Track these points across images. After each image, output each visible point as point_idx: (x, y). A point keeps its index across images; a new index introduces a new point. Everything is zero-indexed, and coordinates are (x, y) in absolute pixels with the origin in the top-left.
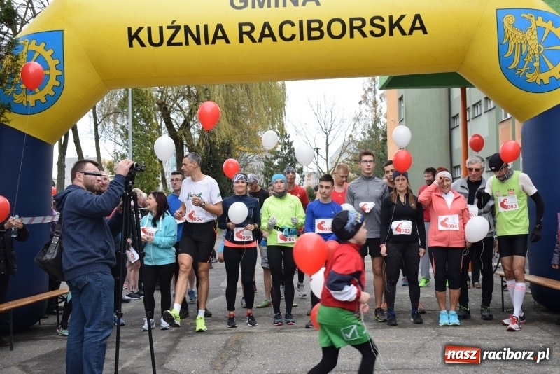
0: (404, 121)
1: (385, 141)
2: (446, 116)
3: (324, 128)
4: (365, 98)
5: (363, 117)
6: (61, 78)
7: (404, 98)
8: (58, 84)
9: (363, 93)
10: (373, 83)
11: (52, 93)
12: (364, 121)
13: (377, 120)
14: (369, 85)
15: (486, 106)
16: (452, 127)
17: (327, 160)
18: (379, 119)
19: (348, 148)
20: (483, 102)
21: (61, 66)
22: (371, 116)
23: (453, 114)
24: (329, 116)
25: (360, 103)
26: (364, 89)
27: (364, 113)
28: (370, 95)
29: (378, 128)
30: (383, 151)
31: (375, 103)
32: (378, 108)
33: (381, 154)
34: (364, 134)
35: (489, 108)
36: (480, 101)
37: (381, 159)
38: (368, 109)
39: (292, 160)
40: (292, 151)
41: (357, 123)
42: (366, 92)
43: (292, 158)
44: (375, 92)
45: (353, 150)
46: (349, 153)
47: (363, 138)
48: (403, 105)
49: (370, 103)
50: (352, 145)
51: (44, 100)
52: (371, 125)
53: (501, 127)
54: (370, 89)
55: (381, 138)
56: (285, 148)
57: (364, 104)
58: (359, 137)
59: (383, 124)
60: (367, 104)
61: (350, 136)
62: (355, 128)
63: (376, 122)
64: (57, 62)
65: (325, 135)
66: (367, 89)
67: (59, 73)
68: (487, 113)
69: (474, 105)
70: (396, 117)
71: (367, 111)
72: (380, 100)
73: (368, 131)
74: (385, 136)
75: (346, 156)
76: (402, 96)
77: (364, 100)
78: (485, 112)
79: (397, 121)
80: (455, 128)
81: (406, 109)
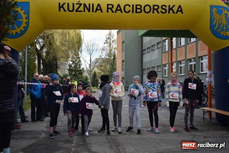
1: (114, 59)
2: (140, 49)
3: (89, 52)
6: (28, 23)
7: (125, 42)
8: (26, 25)
9: (106, 39)
10: (110, 36)
11: (23, 30)
12: (106, 50)
14: (108, 36)
15: (157, 46)
16: (143, 54)
18: (112, 50)
19: (99, 61)
20: (156, 45)
21: (28, 18)
23: (144, 49)
24: (92, 47)
25: (105, 43)
26: (106, 38)
28: (108, 40)
29: (111, 53)
30: (114, 62)
31: (110, 43)
32: (112, 45)
33: (113, 63)
34: (106, 55)
35: (158, 47)
36: (155, 44)
37: (113, 66)
38: (108, 46)
39: (79, 65)
40: (80, 61)
41: (103, 51)
42: (107, 39)
43: (79, 64)
44: (110, 39)
45: (100, 62)
47: (106, 57)
48: (124, 45)
50: (101, 60)
51: (19, 32)
52: (109, 52)
53: (163, 54)
54: (109, 38)
55: (113, 57)
56: (77, 60)
57: (106, 45)
58: (104, 56)
59: (113, 52)
60: (107, 44)
61: (100, 56)
62: (102, 53)
64: (26, 16)
65: (90, 56)
66: (107, 38)
67: (27, 21)
68: (158, 49)
69: (152, 46)
70: (121, 49)
71: (107, 47)
72: (112, 43)
73: (108, 54)
74: (114, 56)
75: (97, 64)
76: (124, 41)
77: (106, 42)
78: (157, 49)
79: (121, 51)
80: (144, 54)
81: (125, 46)
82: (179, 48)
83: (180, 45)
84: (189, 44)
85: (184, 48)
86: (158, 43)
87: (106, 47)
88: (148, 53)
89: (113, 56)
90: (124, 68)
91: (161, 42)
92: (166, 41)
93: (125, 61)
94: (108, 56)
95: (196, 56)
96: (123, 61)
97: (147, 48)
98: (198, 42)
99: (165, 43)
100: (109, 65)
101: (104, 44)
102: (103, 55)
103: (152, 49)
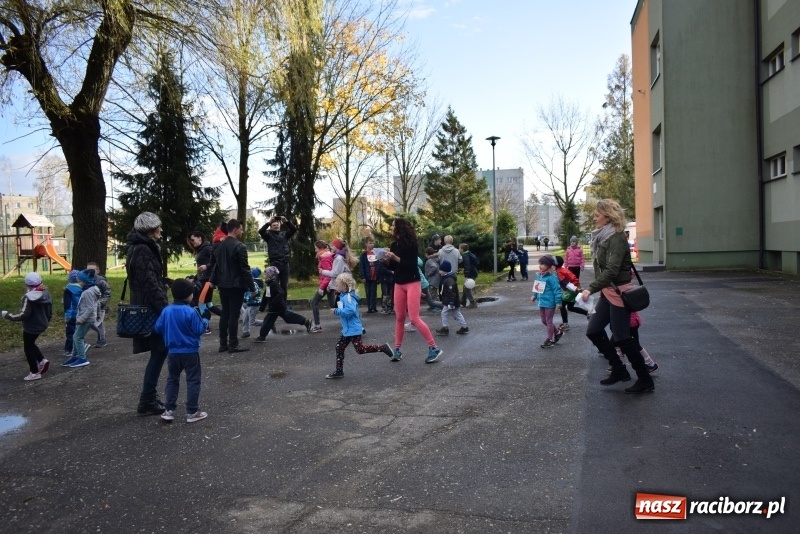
0: (661, 79)
2: (748, 59)
4: (611, 98)
5: (609, 124)
9: (608, 92)
10: (622, 79)
12: (610, 129)
13: (625, 126)
14: (616, 81)
16: (764, 79)
17: (565, 183)
22: (619, 122)
23: (768, 50)
25: (605, 106)
26: (610, 87)
27: (611, 119)
28: (618, 94)
31: (624, 104)
38: (615, 112)
42: (612, 91)
44: (624, 90)
48: (659, 55)
49: (619, 106)
52: (618, 132)
54: (618, 87)
57: (609, 109)
60: (614, 105)
65: (563, 154)
66: (613, 87)
70: (646, 85)
71: (614, 116)
73: (614, 139)
76: (658, 34)
77: (610, 102)
80: (769, 79)
87: (610, 117)
90: (662, 164)
93: (662, 127)
96: (657, 133)
101: (604, 110)
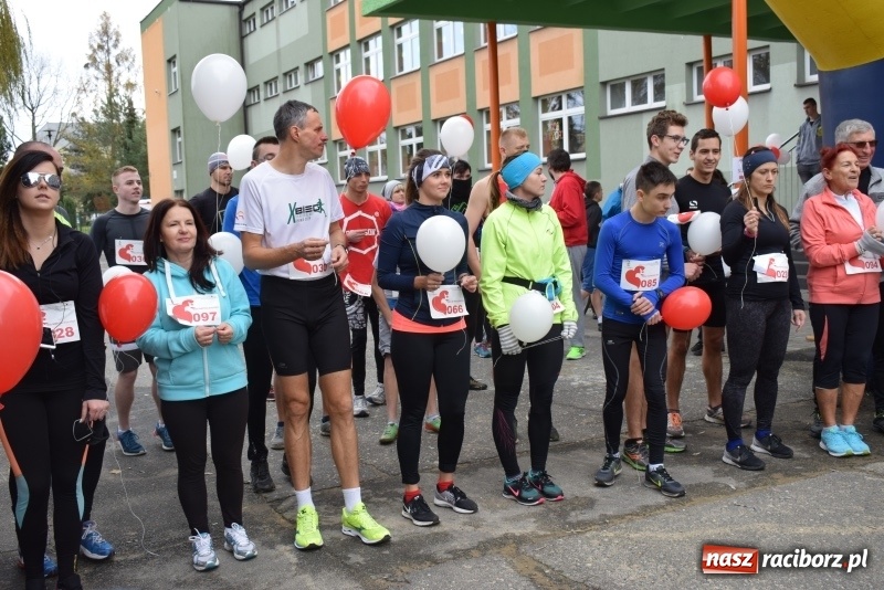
0: (180, 92)
1: (131, 122)
3: (27, 101)
4: (95, 60)
5: (92, 87)
7: (177, 61)
9: (90, 52)
10: (105, 39)
12: (94, 93)
13: (113, 92)
14: (99, 41)
15: (307, 76)
16: (248, 104)
18: (116, 90)
20: (301, 71)
22: (103, 86)
25: (86, 66)
26: (91, 46)
27: (94, 82)
28: (101, 55)
29: (116, 104)
30: (130, 137)
31: (109, 67)
32: (115, 74)
33: (129, 141)
34: (95, 111)
35: (311, 79)
36: (297, 68)
37: (129, 149)
38: (100, 76)
41: (83, 95)
42: (94, 51)
44: (108, 51)
45: (73, 135)
46: (67, 139)
47: (95, 117)
48: (174, 70)
49: (102, 67)
52: (105, 99)
55: (123, 118)
57: (92, 70)
58: (87, 116)
59: (123, 99)
60: (97, 68)
62: (79, 102)
63: (111, 95)
66: (96, 47)
68: (309, 85)
69: (285, 74)
70: (163, 88)
71: (97, 79)
72: (116, 64)
73: (102, 108)
74: (131, 114)
75: (64, 143)
76: (175, 57)
77: (92, 62)
78: (306, 84)
79: (165, 94)
80: (251, 105)
81: (182, 76)
82: (398, 80)
83: (401, 68)
84: (441, 65)
85: (418, 78)
86: (310, 65)
87: (93, 80)
88: (270, 102)
89: (125, 114)
90: (180, 157)
91: (320, 58)
92: (342, 54)
93: (182, 130)
94: (104, 112)
95: (468, 106)
96: (176, 131)
97: (266, 83)
98: (473, 58)
99: (338, 61)
100: (110, 148)
101: (86, 70)
102: (81, 109)
103: (285, 85)
